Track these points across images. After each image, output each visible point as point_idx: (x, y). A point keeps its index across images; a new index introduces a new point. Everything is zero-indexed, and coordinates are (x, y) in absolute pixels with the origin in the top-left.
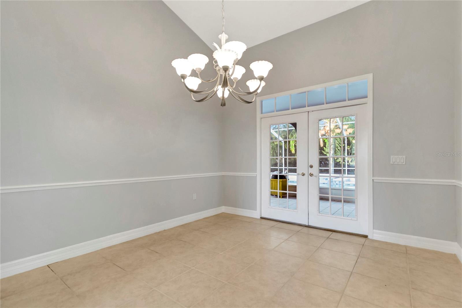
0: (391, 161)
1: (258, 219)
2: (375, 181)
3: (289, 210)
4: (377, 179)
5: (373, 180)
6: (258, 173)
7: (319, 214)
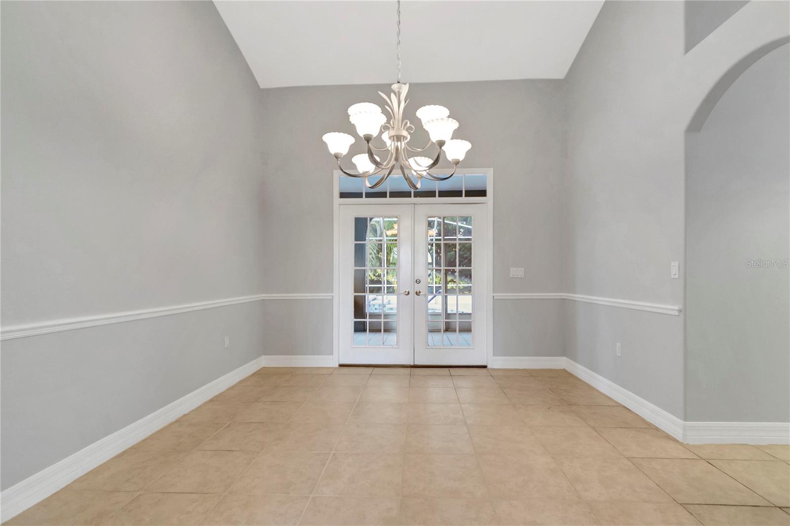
0: (511, 275)
1: (336, 368)
2: (495, 298)
3: (370, 346)
4: (499, 295)
5: (493, 296)
6: (335, 294)
7: (429, 347)
